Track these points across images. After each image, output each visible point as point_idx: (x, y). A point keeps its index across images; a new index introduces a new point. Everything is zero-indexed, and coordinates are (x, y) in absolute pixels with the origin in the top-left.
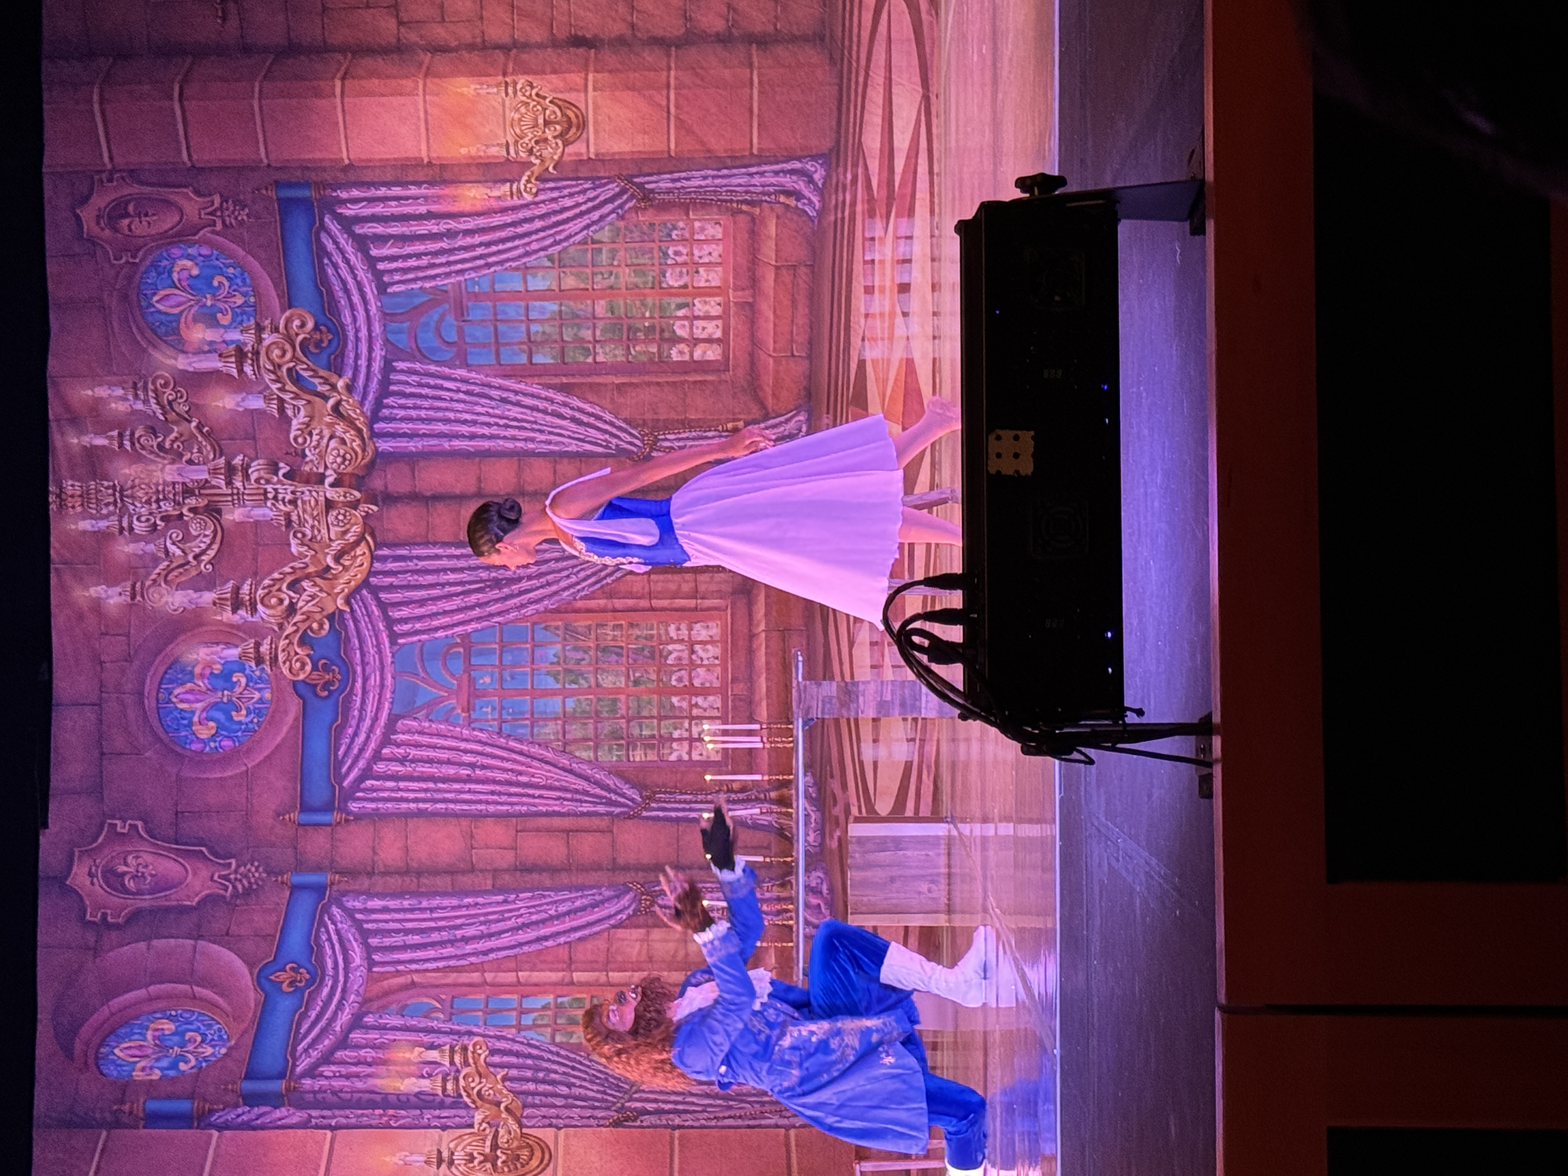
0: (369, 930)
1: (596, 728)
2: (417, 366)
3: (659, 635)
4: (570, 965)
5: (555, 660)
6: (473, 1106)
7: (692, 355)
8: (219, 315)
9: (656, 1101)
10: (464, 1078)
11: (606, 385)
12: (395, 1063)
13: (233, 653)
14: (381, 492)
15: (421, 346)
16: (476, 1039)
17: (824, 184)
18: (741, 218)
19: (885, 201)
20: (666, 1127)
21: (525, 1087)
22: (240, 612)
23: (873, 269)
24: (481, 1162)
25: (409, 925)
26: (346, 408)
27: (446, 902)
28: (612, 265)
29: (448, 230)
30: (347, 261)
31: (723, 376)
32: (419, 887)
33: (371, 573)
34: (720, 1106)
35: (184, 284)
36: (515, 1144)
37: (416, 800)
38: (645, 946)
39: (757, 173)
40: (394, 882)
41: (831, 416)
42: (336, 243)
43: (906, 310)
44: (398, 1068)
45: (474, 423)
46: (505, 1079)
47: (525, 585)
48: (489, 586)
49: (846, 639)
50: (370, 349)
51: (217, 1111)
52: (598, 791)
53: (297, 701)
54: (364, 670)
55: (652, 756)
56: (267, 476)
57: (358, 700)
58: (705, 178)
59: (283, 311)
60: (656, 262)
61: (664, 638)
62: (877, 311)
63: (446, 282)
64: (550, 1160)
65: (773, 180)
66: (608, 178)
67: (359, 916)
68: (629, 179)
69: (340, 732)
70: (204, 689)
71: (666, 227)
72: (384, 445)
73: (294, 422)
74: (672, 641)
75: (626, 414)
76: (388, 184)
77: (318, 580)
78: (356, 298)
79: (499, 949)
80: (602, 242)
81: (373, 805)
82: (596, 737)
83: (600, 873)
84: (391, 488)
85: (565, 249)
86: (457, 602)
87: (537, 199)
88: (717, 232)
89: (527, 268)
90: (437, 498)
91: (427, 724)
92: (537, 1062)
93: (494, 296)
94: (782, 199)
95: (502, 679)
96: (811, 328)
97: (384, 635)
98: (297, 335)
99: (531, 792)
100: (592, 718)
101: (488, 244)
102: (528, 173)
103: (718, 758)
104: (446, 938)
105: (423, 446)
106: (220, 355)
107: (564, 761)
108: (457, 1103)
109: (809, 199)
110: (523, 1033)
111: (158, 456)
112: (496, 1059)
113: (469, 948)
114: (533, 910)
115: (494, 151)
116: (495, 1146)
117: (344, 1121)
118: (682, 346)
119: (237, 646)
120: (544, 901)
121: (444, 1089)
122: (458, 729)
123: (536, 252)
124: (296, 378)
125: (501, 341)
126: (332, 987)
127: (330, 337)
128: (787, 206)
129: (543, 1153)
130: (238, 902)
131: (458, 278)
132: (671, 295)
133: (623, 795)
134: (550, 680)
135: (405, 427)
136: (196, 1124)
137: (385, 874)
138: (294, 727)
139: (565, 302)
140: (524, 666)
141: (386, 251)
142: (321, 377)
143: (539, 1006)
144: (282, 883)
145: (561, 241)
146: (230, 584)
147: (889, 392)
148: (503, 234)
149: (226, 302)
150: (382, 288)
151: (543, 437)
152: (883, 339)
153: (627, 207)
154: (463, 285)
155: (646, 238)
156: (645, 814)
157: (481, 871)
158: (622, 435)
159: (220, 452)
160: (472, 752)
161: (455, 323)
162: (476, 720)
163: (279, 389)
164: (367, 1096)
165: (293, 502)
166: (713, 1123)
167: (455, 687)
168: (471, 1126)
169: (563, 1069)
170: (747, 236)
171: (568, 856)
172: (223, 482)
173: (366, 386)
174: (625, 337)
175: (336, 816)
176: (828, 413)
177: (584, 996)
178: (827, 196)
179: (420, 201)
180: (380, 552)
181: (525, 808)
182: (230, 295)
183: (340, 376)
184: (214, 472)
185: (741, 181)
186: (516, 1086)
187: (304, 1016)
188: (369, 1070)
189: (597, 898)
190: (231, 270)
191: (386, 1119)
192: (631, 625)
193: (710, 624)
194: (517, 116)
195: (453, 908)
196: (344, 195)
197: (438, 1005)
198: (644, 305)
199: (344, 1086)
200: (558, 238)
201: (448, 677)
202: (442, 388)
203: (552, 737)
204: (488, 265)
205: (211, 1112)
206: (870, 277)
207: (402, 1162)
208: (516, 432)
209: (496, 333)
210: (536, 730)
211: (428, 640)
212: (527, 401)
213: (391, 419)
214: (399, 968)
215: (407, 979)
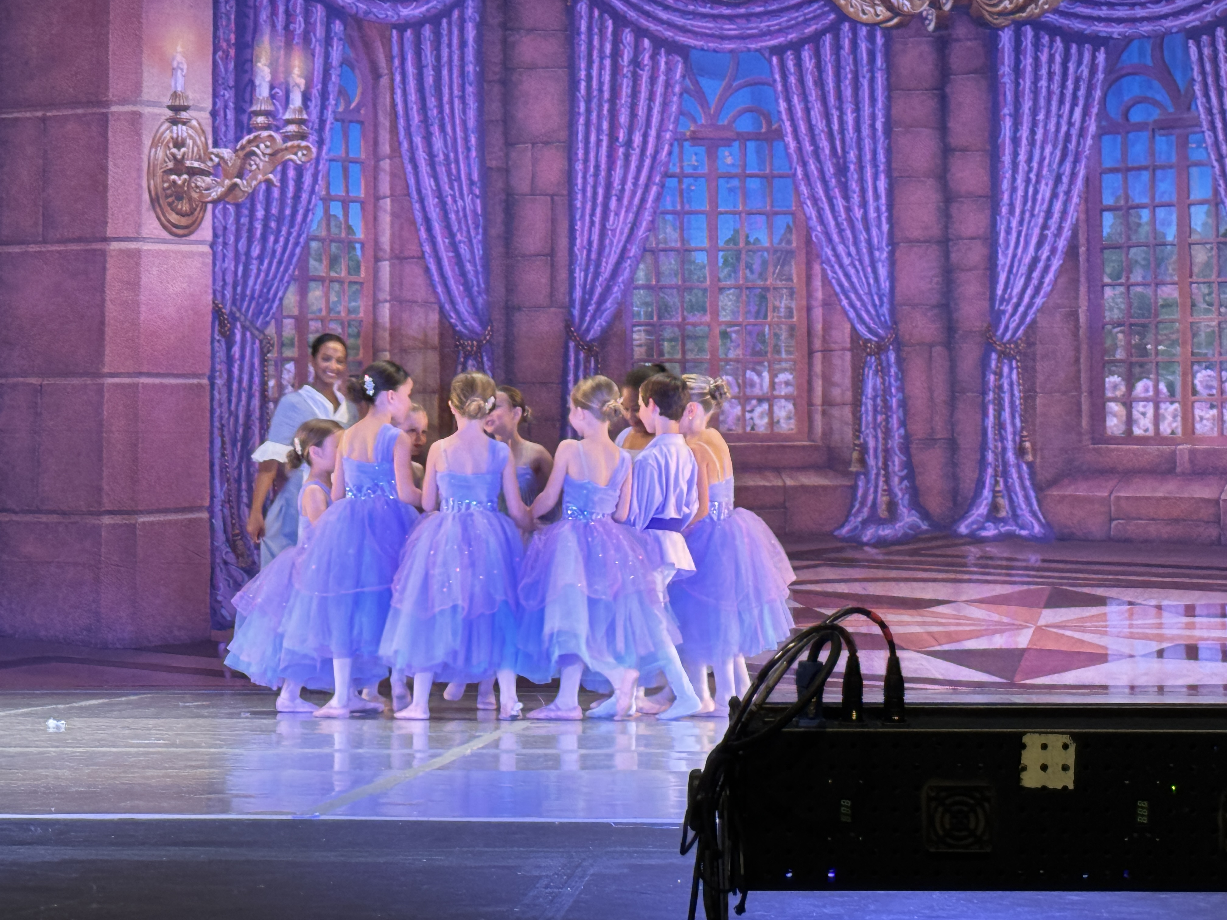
0: (440, 24)
1: (671, 287)
2: (1100, 76)
3: (780, 361)
4: (399, 258)
5: (752, 240)
6: (238, 147)
7: (1112, 400)
9: (242, 357)
10: (271, 136)
11: (1076, 298)
12: (288, 55)
14: (950, 35)
15: (1124, 80)
16: (314, 150)
20: (213, 370)
21: (259, 206)
23: (1215, 616)
24: (174, 156)
25: (445, 72)
27: (472, 114)
31: (1086, 438)
32: (489, 82)
33: (855, 24)
34: (236, 431)
36: (195, 195)
37: (589, 78)
40: (495, 53)
41: (1039, 564)
43: (1165, 654)
44: (281, 60)
45: (1032, 143)
46: (268, 182)
47: (840, 203)
48: (838, 162)
50: (1119, 21)
52: (599, 290)
54: (741, 16)
57: (707, 10)
61: (777, 366)
62: (1164, 621)
63: (1201, 109)
64: (176, 235)
67: (456, 14)
72: (1006, 38)
74: (773, 376)
75: (1042, 323)
79: (417, 175)
81: (583, 27)
82: (662, 288)
83: (503, 292)
84: (955, 46)
86: (820, 125)
89: (1217, 205)
90: (943, 100)
91: (677, 89)
92: (287, 219)
93: (1184, 167)
95: (730, 177)
96: (1145, 541)
97: (781, 39)
99: (598, 211)
100: (684, 281)
104: (429, 113)
105: (1005, 83)
107: (634, 250)
108: (241, 128)
110: (320, 203)
112: (291, 173)
114: (461, 214)
116: (193, 172)
118: (1123, 388)
120: (472, 227)
121: (257, 113)
122: (671, 127)
125: (1130, 174)
129: (184, 227)
132: (1184, 374)
133: (593, 319)
134: (729, 234)
135: (1028, 62)
137: (504, 42)
139: (1175, 249)
140: (745, 204)
143: (351, 223)
147: (1068, 633)
150: (1194, 34)
151: (1014, 223)
152: (1131, 626)
154: (1197, 129)
156: (572, 345)
157: (507, 155)
158: (1017, 317)
160: (645, 142)
161: (1151, 120)
162: (681, 147)
164: (251, 24)
166: (217, 424)
167: (720, 123)
168: (216, 144)
169: (279, 249)
171: (524, 256)
173: (1076, 16)
174: (1132, 320)
176: (1044, 561)
177: (363, 274)
180: (879, 34)
181: (579, 205)
186: (261, 196)
188: (280, 26)
189: (475, 288)
191: (225, 46)
192: (792, 329)
193: (792, 421)
195: (464, 123)
197: (353, 105)
198: (1173, 343)
201: (731, 114)
202: (1074, 104)
203: (661, 237)
206: (1205, 612)
207: (175, 64)
208: (1020, 193)
209: (1140, 169)
210: (670, 217)
211: (775, 91)
212: (1058, 206)
213: (1037, 46)
214: (397, 62)
215: (384, 70)
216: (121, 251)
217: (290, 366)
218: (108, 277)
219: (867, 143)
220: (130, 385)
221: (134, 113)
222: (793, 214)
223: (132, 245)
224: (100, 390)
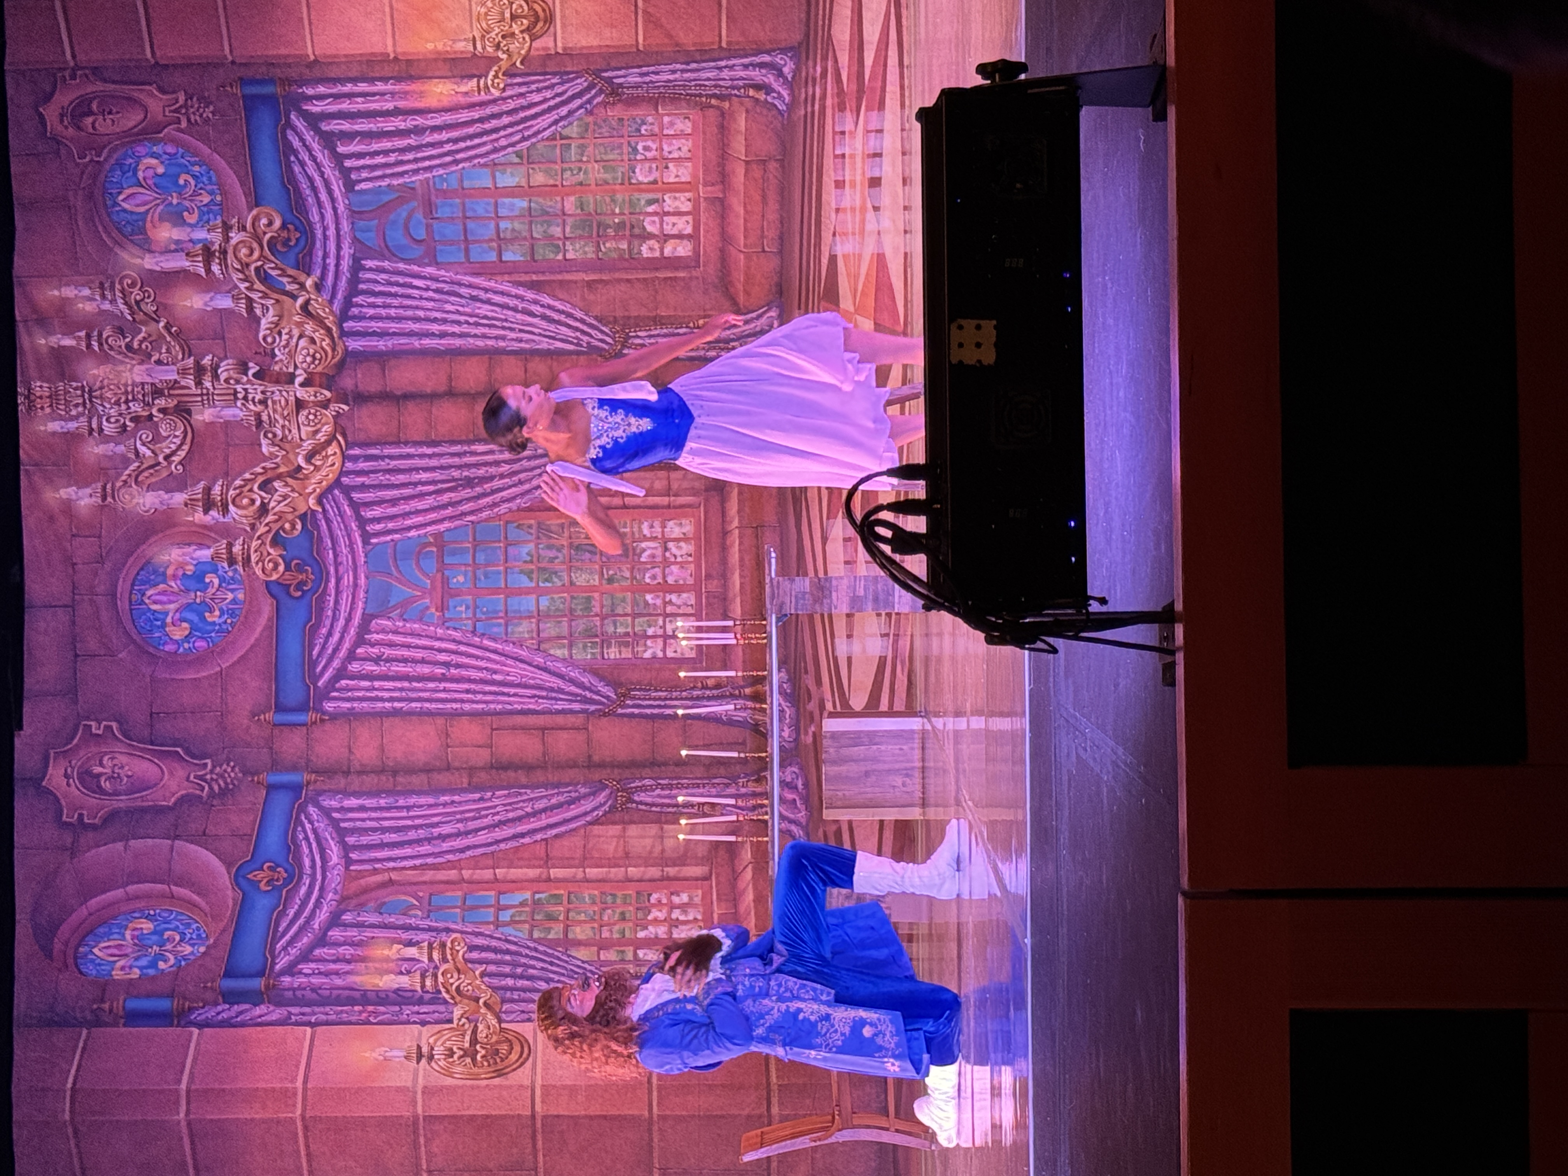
0: (346, 828)
1: (570, 626)
2: (386, 264)
3: (633, 533)
4: (547, 861)
5: (529, 558)
6: (452, 1001)
7: (662, 250)
8: (185, 214)
10: (443, 974)
11: (576, 282)
12: (373, 960)
13: (205, 554)
14: (352, 391)
15: (390, 244)
16: (454, 935)
17: (793, 77)
18: (711, 112)
19: (855, 94)
21: (503, 983)
22: (211, 512)
23: (844, 164)
24: (460, 1057)
25: (386, 824)
26: (316, 307)
27: (423, 800)
28: (581, 161)
29: (416, 126)
30: (314, 159)
31: (695, 273)
32: (395, 786)
33: (342, 473)
35: (150, 182)
36: (495, 1038)
37: (391, 699)
38: (622, 842)
39: (726, 67)
40: (370, 781)
41: (802, 307)
42: (302, 140)
43: (876, 205)
44: (377, 965)
45: (445, 321)
46: (483, 975)
47: (497, 483)
48: (461, 485)
49: (819, 535)
50: (339, 248)
51: (197, 1009)
52: (573, 689)
53: (270, 600)
54: (337, 571)
55: (627, 654)
56: (235, 376)
57: (332, 599)
58: (674, 72)
59: (250, 210)
60: (626, 158)
61: (637, 536)
62: (848, 205)
63: (414, 179)
64: (529, 1055)
65: (742, 74)
66: (576, 72)
67: (336, 815)
68: (597, 73)
69: (314, 630)
70: (176, 589)
71: (636, 123)
72: (354, 344)
73: (263, 321)
74: (645, 539)
75: (597, 311)
76: (354, 80)
77: (289, 480)
78: (324, 196)
79: (476, 847)
80: (571, 138)
81: (348, 705)
82: (571, 634)
83: (577, 770)
84: (361, 387)
85: (533, 144)
86: (430, 501)
87: (504, 95)
88: (687, 127)
89: (495, 164)
90: (407, 397)
91: (401, 624)
92: (515, 958)
93: (463, 193)
94: (751, 92)
95: (475, 578)
96: (781, 222)
97: (357, 535)
98: (265, 233)
99: (506, 690)
100: (565, 616)
101: (456, 141)
102: (495, 68)
103: (693, 655)
104: (422, 836)
105: (393, 345)
106: (187, 255)
107: (539, 660)
108: (436, 999)
109: (779, 93)
110: (501, 929)
111: (127, 356)
112: (475, 955)
113: (446, 846)
114: (509, 808)
115: (460, 46)
116: (474, 1041)
117: (324, 1017)
118: (652, 243)
119: (209, 547)
120: (520, 798)
121: (423, 986)
122: (432, 628)
123: (504, 148)
124: (265, 278)
125: (470, 238)
126: (310, 885)
127: (298, 235)
128: (757, 100)
129: (522, 1047)
130: (215, 802)
131: (426, 175)
132: (641, 191)
133: (598, 693)
134: (524, 578)
135: (375, 325)
136: (176, 1022)
137: (360, 773)
138: (267, 628)
139: (534, 199)
140: (498, 565)
141: (354, 147)
142: (290, 276)
143: (517, 903)
144: (258, 783)
145: (529, 137)
146: (202, 484)
147: (860, 286)
148: (471, 130)
149: (191, 201)
150: (350, 186)
151: (513, 335)
152: (854, 234)
153: (595, 102)
154: (431, 183)
155: (615, 133)
156: (620, 711)
157: (457, 769)
158: (593, 332)
159: (188, 352)
160: (446, 651)
161: (424, 221)
162: (451, 619)
163: (247, 288)
164: (347, 993)
165: (263, 402)
167: (429, 587)
168: (450, 1021)
169: (541, 965)
170: (716, 131)
171: (544, 753)
172: (192, 383)
173: (335, 285)
174: (595, 235)
175: (311, 716)
177: (561, 892)
178: (797, 91)
179: (386, 97)
180: (351, 452)
181: (500, 706)
182: (195, 194)
183: (309, 275)
184: (183, 372)
185: (710, 75)
186: (495, 981)
187: (283, 913)
188: (348, 967)
189: (573, 795)
190: (197, 168)
191: (365, 1015)
193: (683, 522)
194: (483, 10)
195: (430, 806)
196: (310, 92)
197: (416, 903)
198: (613, 201)
199: (324, 983)
200: (526, 134)
201: (422, 576)
202: (411, 286)
203: (526, 636)
204: (456, 162)
205: (191, 1010)
206: (840, 172)
207: (381, 1058)
208: (486, 330)
209: (465, 230)
210: (509, 630)
211: (401, 540)
212: (497, 299)
213: (361, 318)
214: (377, 866)
215: (385, 877)
216: (543, 1102)
217: (641, 953)
218: (566, 1113)
219: (444, 461)
220: (659, 1092)
221: (423, 1093)
222: (507, 522)
223: (538, 1092)
224: (663, 1118)
